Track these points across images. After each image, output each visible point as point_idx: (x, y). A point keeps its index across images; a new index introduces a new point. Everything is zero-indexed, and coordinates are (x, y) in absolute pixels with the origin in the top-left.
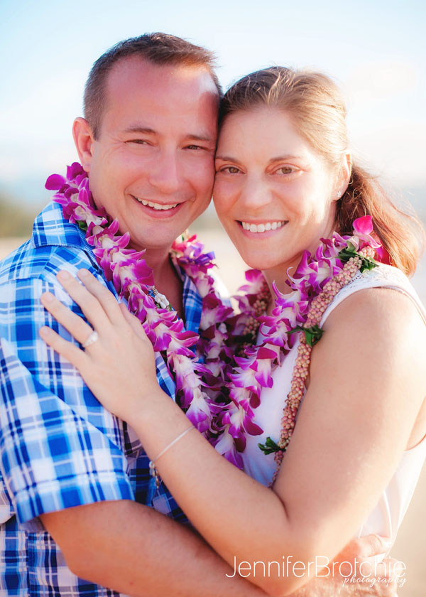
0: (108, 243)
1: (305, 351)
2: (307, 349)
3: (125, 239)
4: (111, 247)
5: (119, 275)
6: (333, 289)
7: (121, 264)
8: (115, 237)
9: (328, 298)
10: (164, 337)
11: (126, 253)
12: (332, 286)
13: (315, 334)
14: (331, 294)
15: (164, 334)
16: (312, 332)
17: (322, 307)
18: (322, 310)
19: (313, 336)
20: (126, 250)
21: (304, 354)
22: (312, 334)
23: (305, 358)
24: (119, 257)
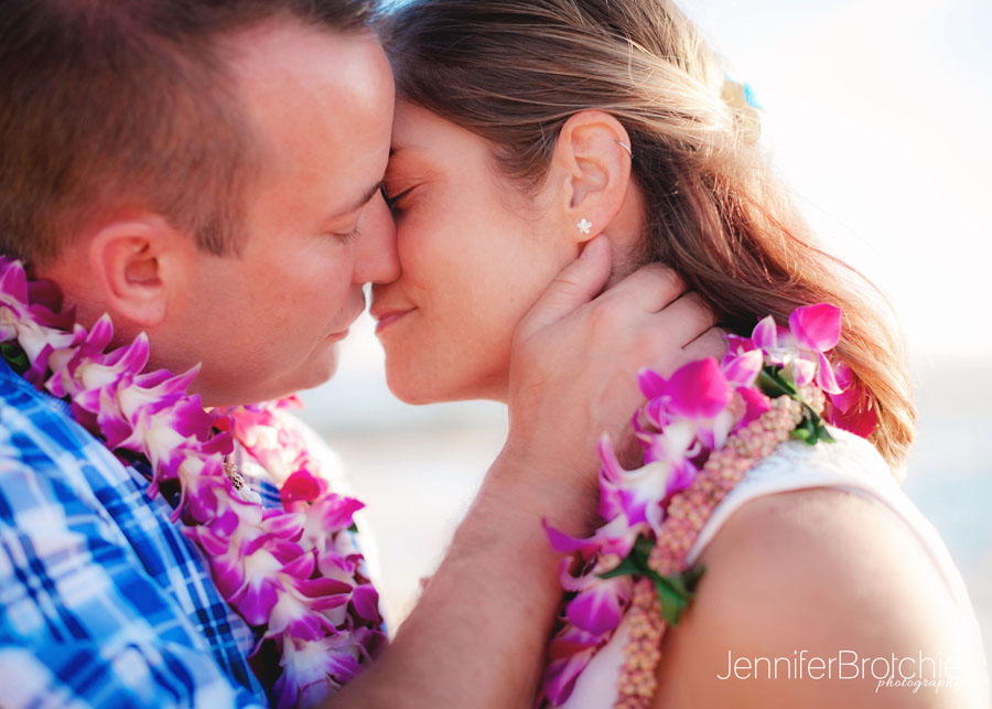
0: (97, 375)
1: (646, 628)
2: (652, 623)
3: (139, 352)
4: (114, 379)
5: (145, 440)
7: (151, 408)
8: (108, 357)
10: (263, 590)
11: (148, 385)
15: (265, 580)
20: (144, 377)
21: (644, 638)
23: (649, 646)
24: (134, 398)
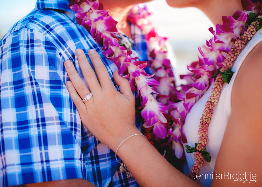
6: (239, 45)
9: (236, 52)
12: (238, 43)
13: (229, 75)
14: (238, 49)
16: (227, 73)
17: (232, 57)
18: (232, 60)
19: (228, 76)
22: (227, 75)
